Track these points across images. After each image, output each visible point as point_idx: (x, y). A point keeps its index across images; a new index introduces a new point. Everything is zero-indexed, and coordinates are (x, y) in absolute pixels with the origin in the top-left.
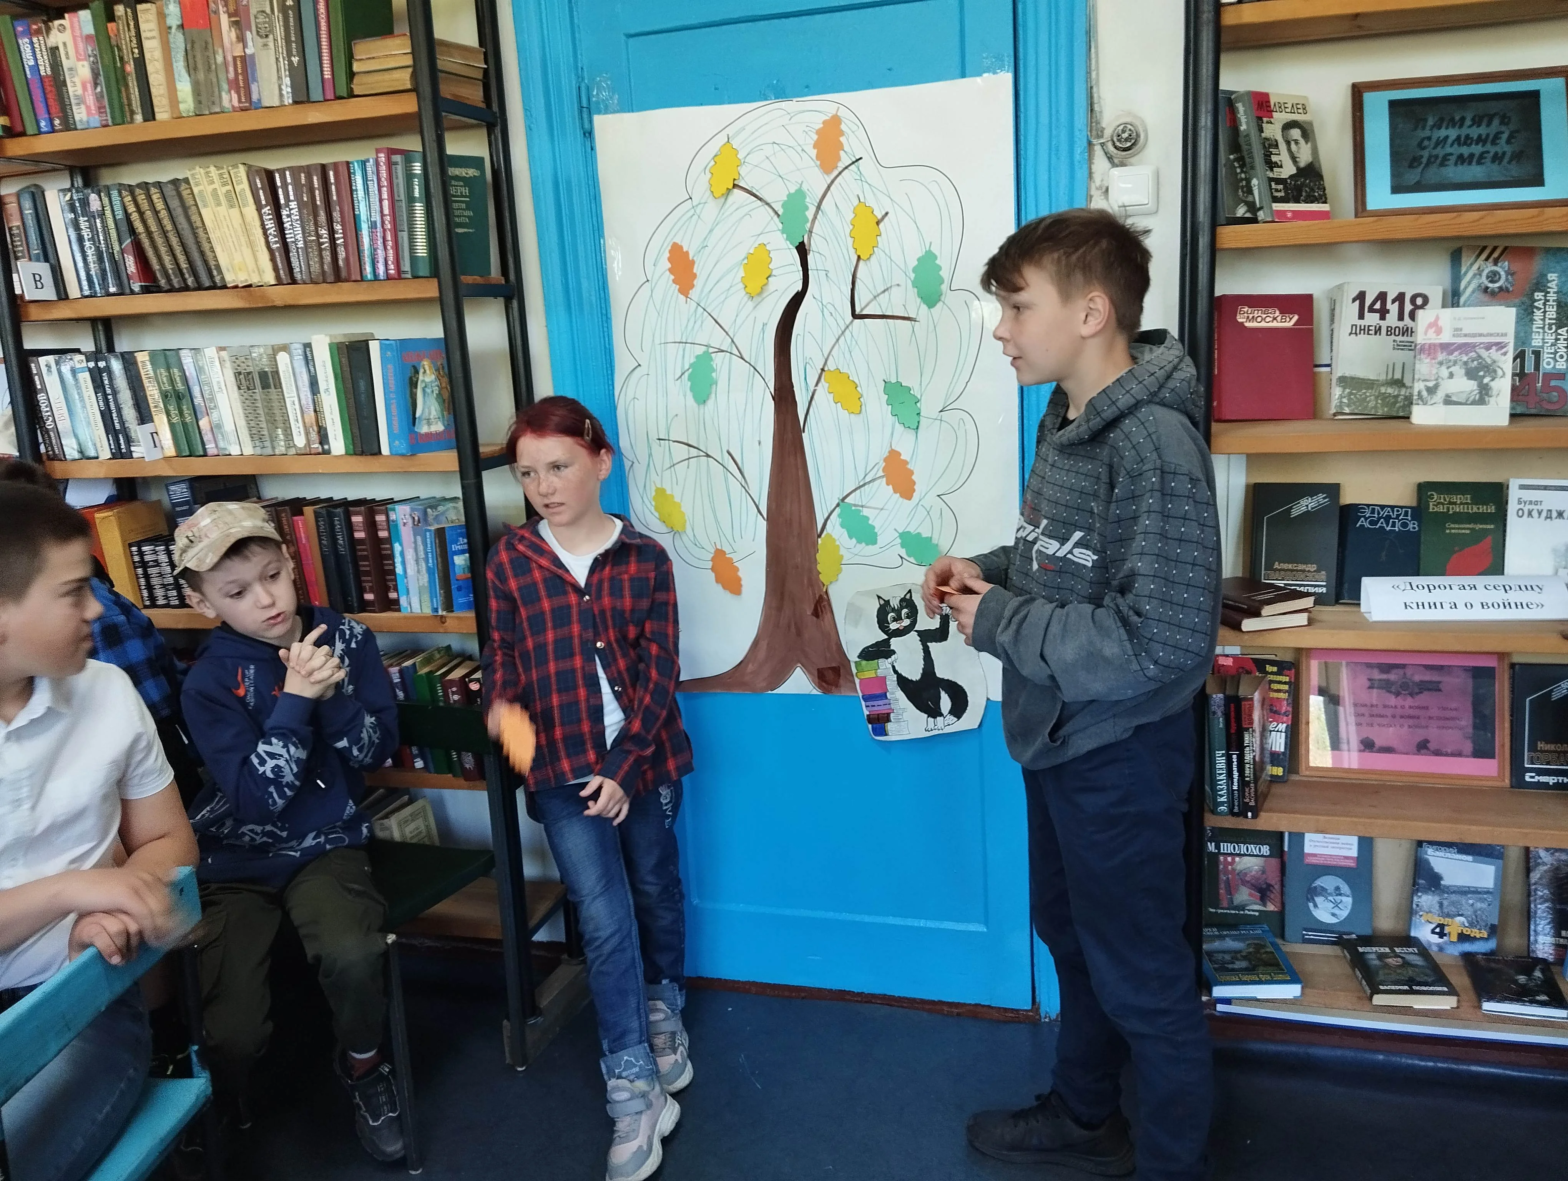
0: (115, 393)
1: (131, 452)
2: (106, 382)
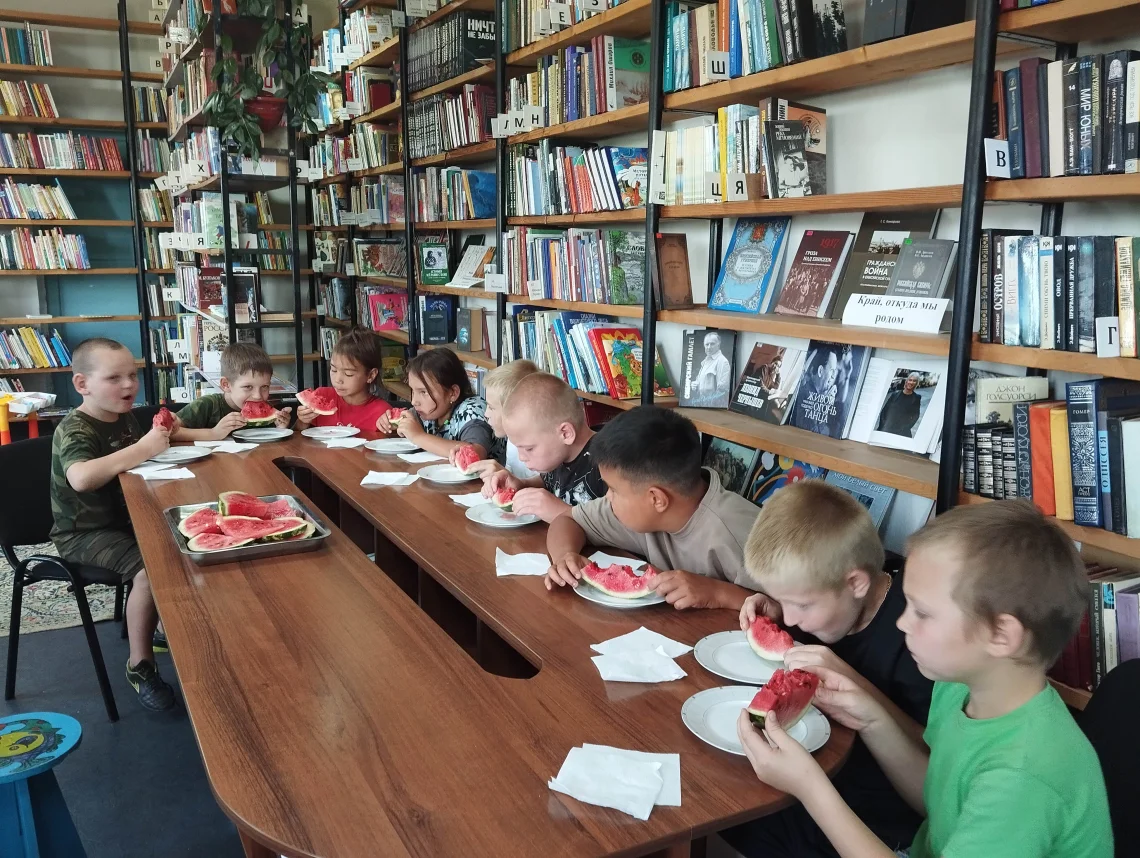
0: (1077, 280)
1: (1079, 345)
2: (1073, 267)
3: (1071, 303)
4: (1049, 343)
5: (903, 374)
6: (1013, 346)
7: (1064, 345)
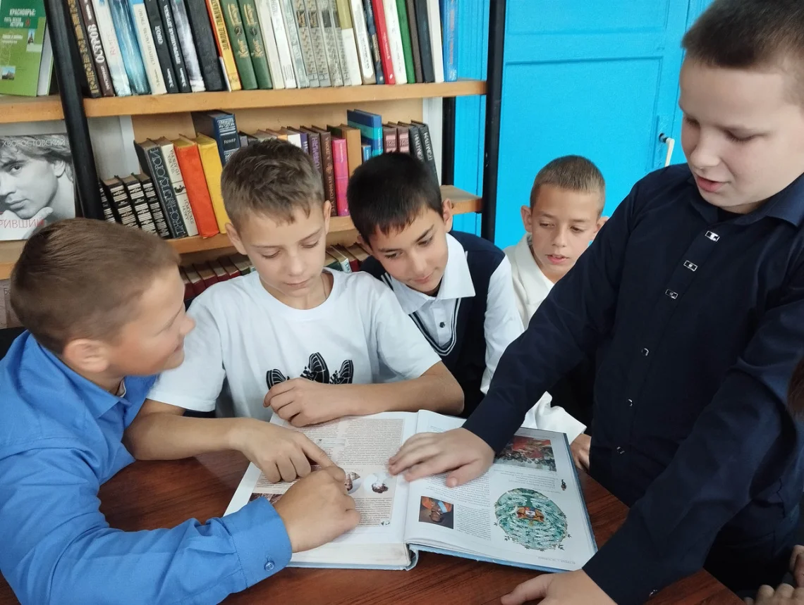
0: (175, 27)
1: (190, 87)
2: (167, 15)
3: (175, 49)
4: (159, 87)
6: (126, 96)
7: (178, 88)
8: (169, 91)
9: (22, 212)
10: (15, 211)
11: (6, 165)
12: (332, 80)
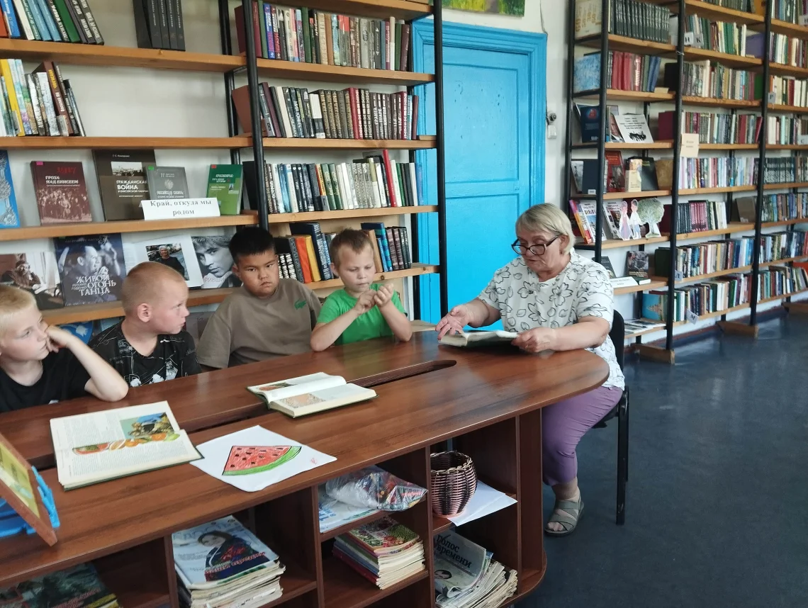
0: (304, 182)
1: (309, 209)
2: (301, 177)
3: (303, 192)
5: (152, 248)
6: (283, 213)
7: (303, 209)
8: (300, 211)
9: (217, 274)
10: (214, 273)
11: (208, 250)
12: (369, 205)
